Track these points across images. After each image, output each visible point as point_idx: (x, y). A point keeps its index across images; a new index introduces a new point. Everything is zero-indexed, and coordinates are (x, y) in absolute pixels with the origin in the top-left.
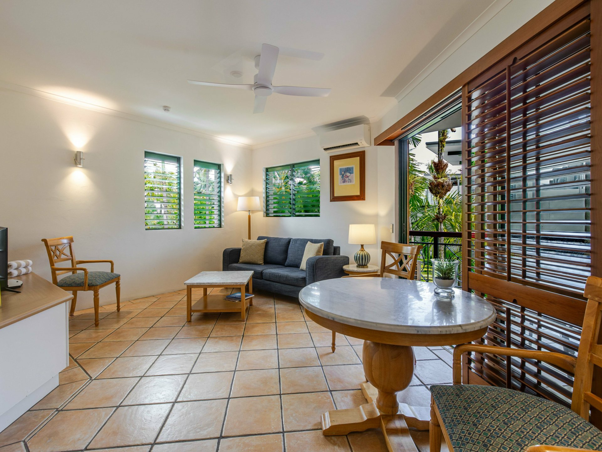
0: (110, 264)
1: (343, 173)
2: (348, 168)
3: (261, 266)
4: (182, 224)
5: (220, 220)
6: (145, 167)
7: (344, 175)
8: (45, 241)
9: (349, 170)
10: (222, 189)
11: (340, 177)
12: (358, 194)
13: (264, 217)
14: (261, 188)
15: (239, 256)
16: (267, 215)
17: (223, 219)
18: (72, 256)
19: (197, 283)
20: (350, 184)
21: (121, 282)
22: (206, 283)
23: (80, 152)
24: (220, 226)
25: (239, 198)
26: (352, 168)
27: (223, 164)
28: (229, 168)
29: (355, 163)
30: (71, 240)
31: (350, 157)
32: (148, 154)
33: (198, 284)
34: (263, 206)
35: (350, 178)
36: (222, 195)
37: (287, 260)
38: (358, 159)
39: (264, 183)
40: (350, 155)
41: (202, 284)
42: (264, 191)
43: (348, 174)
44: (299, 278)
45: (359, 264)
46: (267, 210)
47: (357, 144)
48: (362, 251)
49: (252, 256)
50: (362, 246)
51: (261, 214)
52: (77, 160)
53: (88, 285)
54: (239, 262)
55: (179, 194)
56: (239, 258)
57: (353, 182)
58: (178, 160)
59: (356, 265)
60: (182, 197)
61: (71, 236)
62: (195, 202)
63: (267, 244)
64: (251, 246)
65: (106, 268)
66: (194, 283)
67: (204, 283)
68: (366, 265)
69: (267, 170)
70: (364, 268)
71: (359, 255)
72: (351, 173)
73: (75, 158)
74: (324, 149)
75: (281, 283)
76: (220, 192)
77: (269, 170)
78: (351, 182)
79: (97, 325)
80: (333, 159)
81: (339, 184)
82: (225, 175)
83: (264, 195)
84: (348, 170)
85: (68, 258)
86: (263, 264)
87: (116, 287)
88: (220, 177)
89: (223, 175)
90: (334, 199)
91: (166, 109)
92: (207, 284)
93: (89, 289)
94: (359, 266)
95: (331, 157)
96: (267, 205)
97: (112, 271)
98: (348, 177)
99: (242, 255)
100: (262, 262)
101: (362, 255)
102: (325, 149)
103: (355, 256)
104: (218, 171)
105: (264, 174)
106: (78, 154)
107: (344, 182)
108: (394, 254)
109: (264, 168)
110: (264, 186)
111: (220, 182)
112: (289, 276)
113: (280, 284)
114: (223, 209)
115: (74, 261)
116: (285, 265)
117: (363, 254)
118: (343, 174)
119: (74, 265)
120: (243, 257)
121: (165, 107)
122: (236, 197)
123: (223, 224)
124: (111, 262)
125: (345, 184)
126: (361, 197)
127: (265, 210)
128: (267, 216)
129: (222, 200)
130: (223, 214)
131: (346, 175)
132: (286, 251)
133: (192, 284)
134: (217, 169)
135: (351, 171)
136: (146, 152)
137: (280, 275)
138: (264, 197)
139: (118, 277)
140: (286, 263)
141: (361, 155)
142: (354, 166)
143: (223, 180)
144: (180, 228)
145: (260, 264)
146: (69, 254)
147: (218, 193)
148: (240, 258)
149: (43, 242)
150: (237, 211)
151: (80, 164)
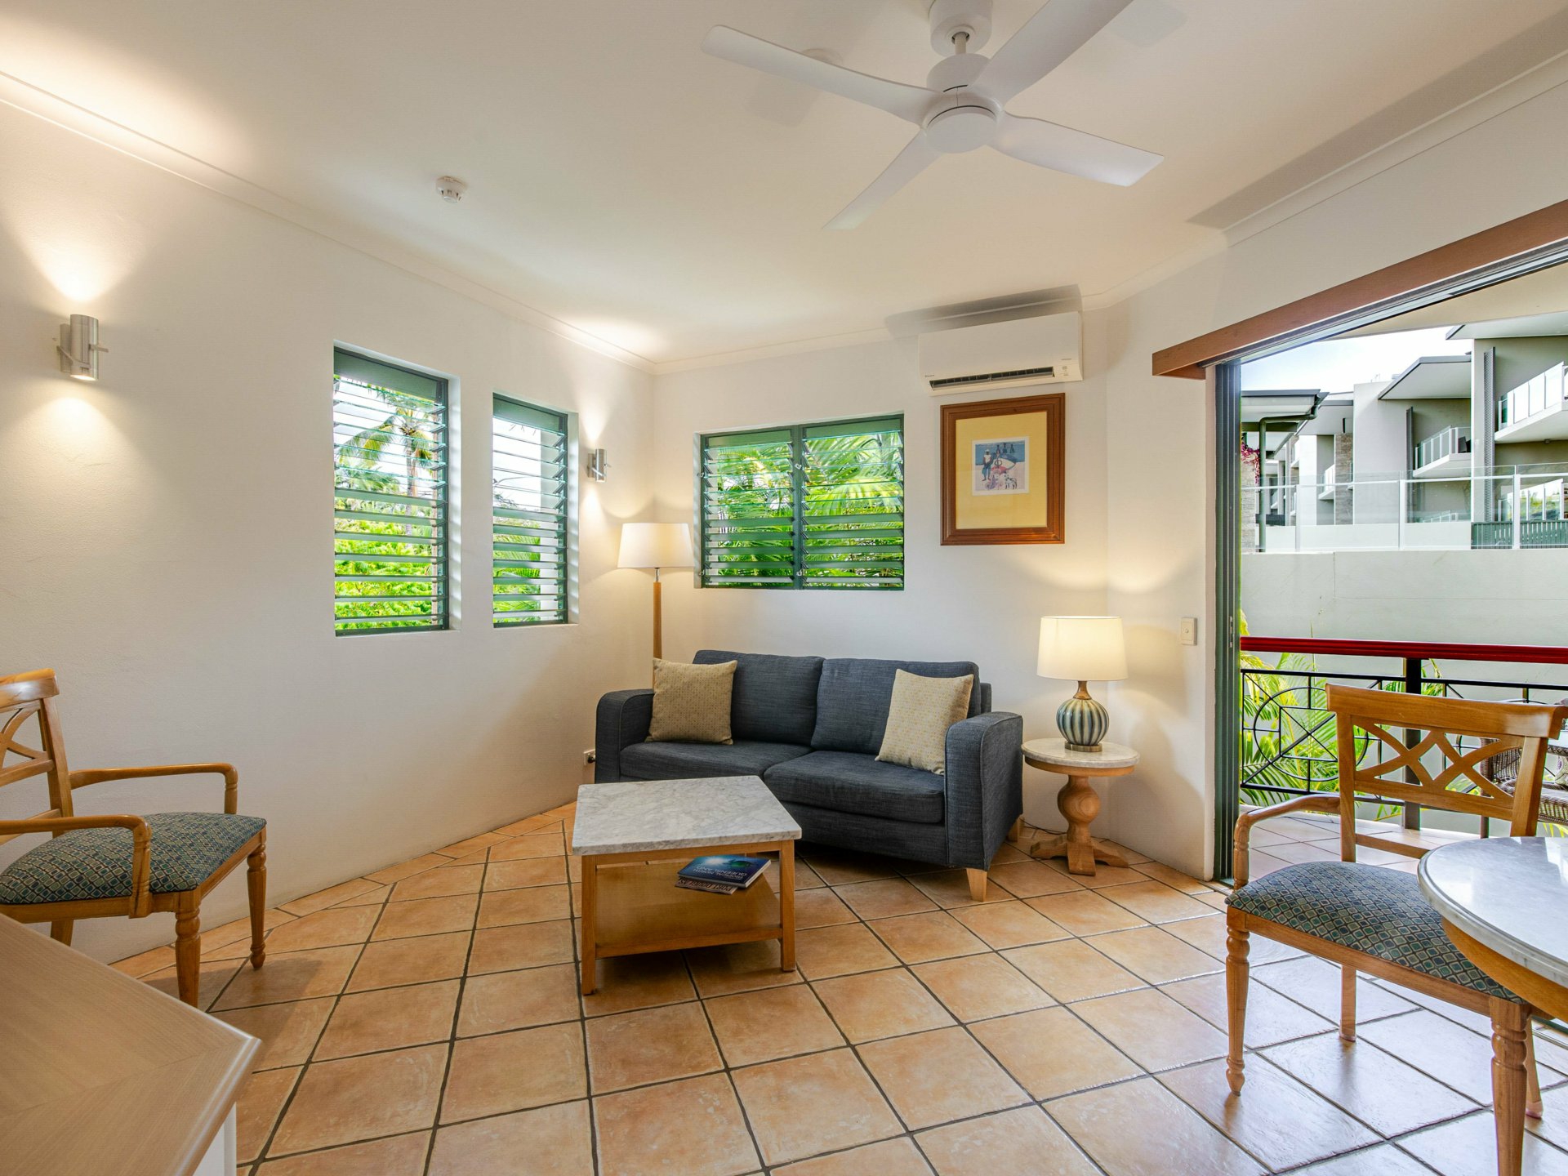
0: (220, 778)
1: (988, 458)
2: (1005, 444)
3: (725, 748)
4: (456, 613)
5: (564, 599)
6: (336, 402)
7: (992, 466)
9: (1011, 452)
10: (573, 497)
11: (976, 472)
12: (1042, 522)
13: (695, 587)
14: (685, 497)
15: (649, 714)
16: (704, 581)
17: (574, 593)
18: (52, 756)
19: (624, 845)
20: (1010, 491)
22: (659, 843)
23: (86, 321)
24: (564, 616)
25: (627, 527)
26: (1022, 445)
27: (576, 415)
28: (592, 427)
29: (1031, 430)
30: (49, 686)
31: (1015, 411)
32: (345, 360)
33: (629, 850)
34: (695, 554)
35: (1011, 474)
36: (573, 514)
37: (817, 728)
38: (1041, 418)
39: (697, 481)
40: (1015, 405)
41: (642, 849)
42: (696, 506)
43: (1006, 463)
44: (917, 796)
45: (1072, 739)
46: (705, 565)
47: (1049, 370)
48: (1082, 698)
49: (695, 716)
50: (1082, 685)
51: (689, 578)
52: (70, 349)
53: (152, 890)
54: (648, 738)
55: (444, 506)
56: (648, 725)
57: (1023, 487)
58: (440, 388)
59: (1064, 740)
60: (456, 519)
61: (45, 670)
62: (495, 538)
63: (738, 675)
64: (689, 684)
65: (206, 797)
66: (613, 846)
67: (651, 844)
68: (1095, 744)
69: (705, 441)
70: (1091, 751)
71: (1073, 711)
72: (1014, 461)
73: (58, 343)
74: (932, 382)
75: (840, 811)
76: (564, 504)
77: (712, 442)
78: (1015, 486)
80: (951, 415)
81: (975, 493)
82: (583, 449)
83: (696, 520)
84: (1005, 451)
85: (36, 763)
86: (731, 742)
87: (250, 872)
88: (565, 457)
89: (574, 449)
90: (954, 536)
91: (451, 187)
92: (661, 848)
93: (155, 908)
94: (1073, 745)
95: (944, 409)
96: (705, 552)
97: (230, 807)
98: (1005, 471)
99: (660, 715)
100: (725, 735)
101: (1082, 713)
102: (935, 384)
103: (1059, 716)
104: (556, 437)
105: (696, 452)
106: (77, 327)
107: (991, 486)
108: (1389, 729)
109: (696, 434)
110: (696, 492)
111: (565, 473)
112: (877, 789)
113: (838, 815)
114: (573, 562)
115: (60, 774)
116: (813, 743)
117: (1086, 709)
118: (987, 460)
119: (63, 792)
120: (664, 719)
121: (447, 179)
122: (615, 525)
123: (574, 609)
124: (225, 770)
125: (994, 492)
126: (1053, 531)
127: (698, 566)
128: (703, 586)
129: (573, 531)
130: (574, 578)
131: (998, 466)
132: (811, 701)
133: (603, 851)
134: (557, 428)
135: (1015, 455)
136: (339, 352)
137: (838, 784)
138: (695, 527)
139: (258, 829)
140: (816, 739)
141: (1054, 407)
142: (1026, 439)
143: (574, 465)
144: (446, 626)
145: (720, 744)
146: (37, 745)
147: (558, 507)
148: (654, 724)
150: (616, 568)
151: (86, 369)
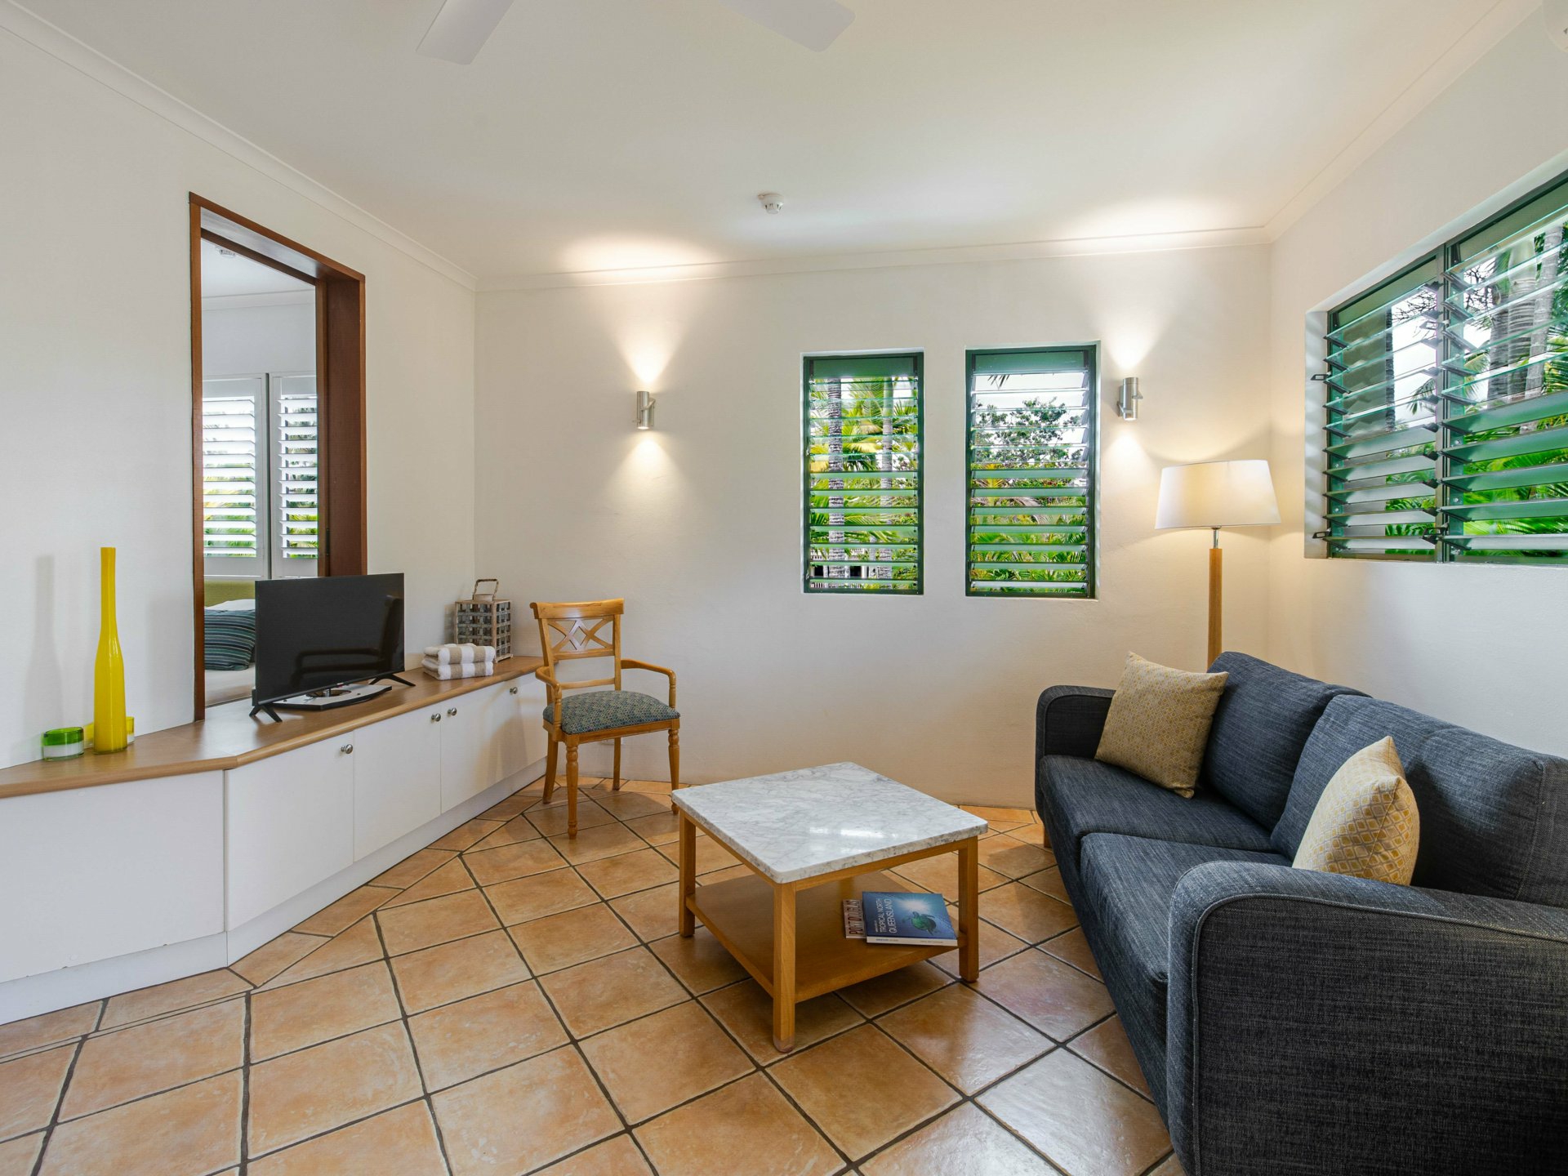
5: (1092, 567)
8: (534, 606)
13: (1308, 556)
14: (1299, 415)
15: (1100, 726)
16: (1334, 548)
18: (614, 647)
21: (682, 733)
24: (1092, 589)
27: (1110, 341)
28: (1126, 352)
30: (619, 608)
36: (1097, 467)
37: (1283, 815)
39: (1317, 387)
42: (1312, 428)
46: (1331, 523)
53: (561, 728)
54: (1095, 755)
56: (1098, 738)
58: (916, 363)
61: (621, 600)
63: (1226, 695)
64: (1142, 694)
65: (660, 690)
69: (1337, 317)
79: (572, 836)
82: (1109, 384)
83: (1312, 450)
86: (1190, 795)
87: (670, 746)
88: (1093, 398)
89: (1101, 386)
93: (561, 739)
96: (1333, 499)
105: (1318, 345)
109: (1317, 314)
110: (1312, 405)
111: (1092, 417)
114: (1098, 524)
115: (617, 659)
116: (1272, 836)
121: (762, 197)
123: (1097, 582)
124: (671, 675)
127: (1318, 523)
128: (1331, 554)
129: (1097, 487)
130: (1097, 544)
134: (1081, 365)
138: (1309, 462)
139: (679, 718)
140: (1276, 831)
143: (1101, 405)
144: (919, 589)
145: (1173, 792)
146: (609, 641)
148: (1102, 739)
149: (532, 610)
